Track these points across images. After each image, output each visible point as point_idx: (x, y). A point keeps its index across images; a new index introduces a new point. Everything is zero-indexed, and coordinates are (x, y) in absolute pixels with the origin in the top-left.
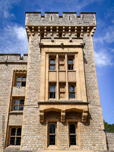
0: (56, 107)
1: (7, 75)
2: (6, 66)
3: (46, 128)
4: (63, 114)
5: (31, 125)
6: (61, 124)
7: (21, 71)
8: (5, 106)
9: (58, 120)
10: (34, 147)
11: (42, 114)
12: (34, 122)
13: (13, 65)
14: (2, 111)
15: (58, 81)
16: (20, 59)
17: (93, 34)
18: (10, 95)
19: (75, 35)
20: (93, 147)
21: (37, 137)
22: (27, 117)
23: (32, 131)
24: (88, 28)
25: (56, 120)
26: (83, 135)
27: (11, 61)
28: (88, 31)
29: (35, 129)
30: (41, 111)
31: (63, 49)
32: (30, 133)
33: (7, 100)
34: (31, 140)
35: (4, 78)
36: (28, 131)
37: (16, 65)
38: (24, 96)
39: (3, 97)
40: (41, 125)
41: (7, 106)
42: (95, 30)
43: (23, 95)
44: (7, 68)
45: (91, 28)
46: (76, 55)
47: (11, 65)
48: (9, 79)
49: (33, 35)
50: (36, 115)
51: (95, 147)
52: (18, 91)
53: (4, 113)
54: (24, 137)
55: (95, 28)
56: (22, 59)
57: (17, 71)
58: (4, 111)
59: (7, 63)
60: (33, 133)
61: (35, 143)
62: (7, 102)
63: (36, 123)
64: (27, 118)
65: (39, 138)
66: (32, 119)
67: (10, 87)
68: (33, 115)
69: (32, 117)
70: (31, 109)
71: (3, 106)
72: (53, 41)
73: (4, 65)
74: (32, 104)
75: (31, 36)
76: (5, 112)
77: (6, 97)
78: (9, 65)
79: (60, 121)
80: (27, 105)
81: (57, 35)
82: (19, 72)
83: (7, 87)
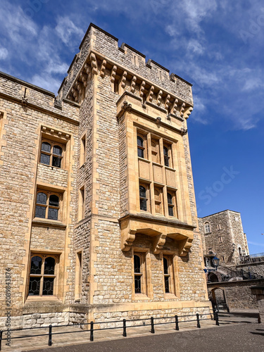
0: (155, 227)
1: (27, 132)
2: (22, 109)
3: (131, 261)
4: (162, 240)
5: (107, 256)
6: (153, 256)
7: (56, 132)
8: (23, 205)
9: (149, 249)
10: (114, 296)
11: (133, 236)
12: (113, 249)
13: (40, 115)
14: (15, 214)
15: (153, 182)
16: (55, 106)
17: (190, 113)
18: (33, 180)
19: (166, 108)
20: (193, 295)
21: (118, 279)
22: (99, 237)
23: (109, 266)
24: (184, 104)
25: (147, 249)
26: (182, 276)
27: (35, 104)
28: (183, 109)
29: (115, 264)
30: (131, 232)
31: (159, 127)
32: (107, 270)
33: (27, 191)
34: (108, 284)
35: (19, 137)
36: (103, 266)
37: (45, 117)
38: (62, 188)
39: (17, 183)
40: (124, 257)
41: (27, 206)
42: (191, 111)
43: (59, 186)
44: (26, 116)
45: (187, 106)
46: (174, 144)
47: (35, 113)
48: (29, 144)
49: (102, 76)
50: (114, 236)
51: (196, 295)
52: (49, 177)
53: (20, 221)
54: (96, 277)
55: (191, 108)
56: (60, 108)
57: (48, 130)
58: (20, 216)
59: (25, 105)
60: (112, 270)
61: (116, 289)
62: (27, 196)
63: (115, 253)
64: (100, 240)
65: (122, 280)
66: (108, 244)
67: (33, 161)
68: (109, 235)
69: (108, 240)
70: (105, 224)
71: (18, 205)
72: (144, 107)
73: (17, 107)
74: (106, 213)
75: (98, 76)
76: (22, 219)
77: (24, 184)
78: (30, 111)
79: (152, 252)
80: (99, 216)
81: (141, 95)
82: (52, 133)
83: (25, 160)
